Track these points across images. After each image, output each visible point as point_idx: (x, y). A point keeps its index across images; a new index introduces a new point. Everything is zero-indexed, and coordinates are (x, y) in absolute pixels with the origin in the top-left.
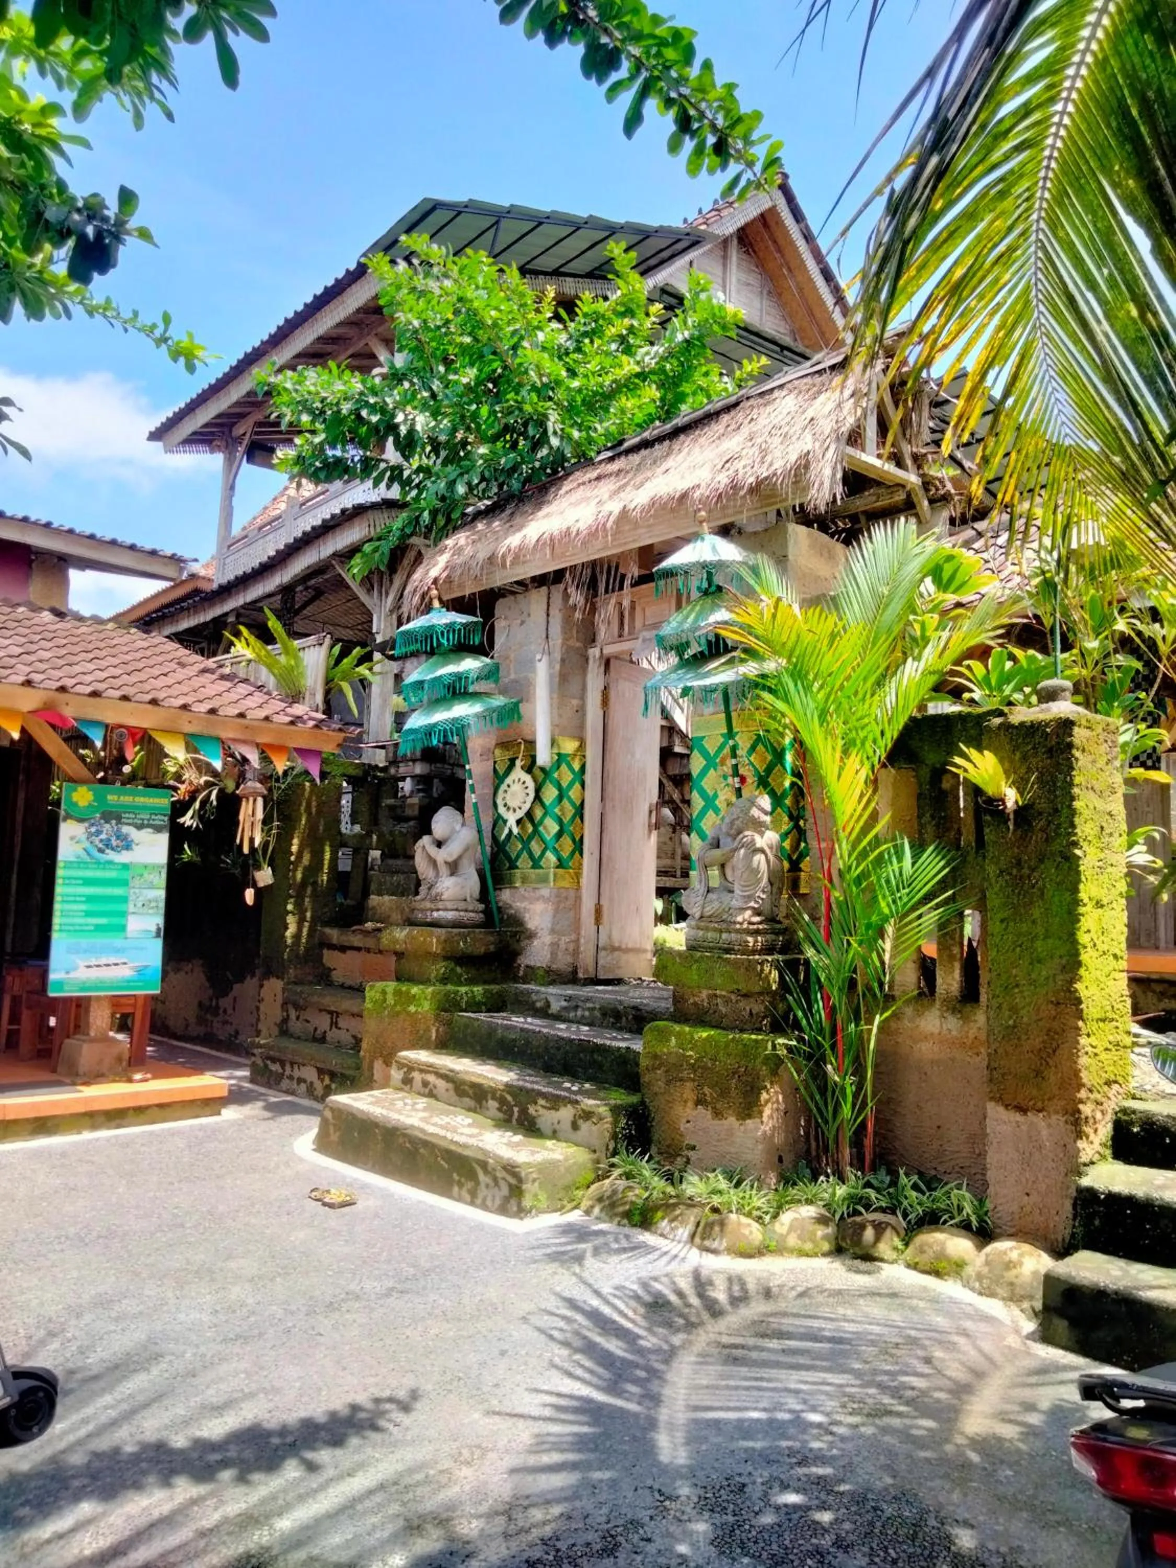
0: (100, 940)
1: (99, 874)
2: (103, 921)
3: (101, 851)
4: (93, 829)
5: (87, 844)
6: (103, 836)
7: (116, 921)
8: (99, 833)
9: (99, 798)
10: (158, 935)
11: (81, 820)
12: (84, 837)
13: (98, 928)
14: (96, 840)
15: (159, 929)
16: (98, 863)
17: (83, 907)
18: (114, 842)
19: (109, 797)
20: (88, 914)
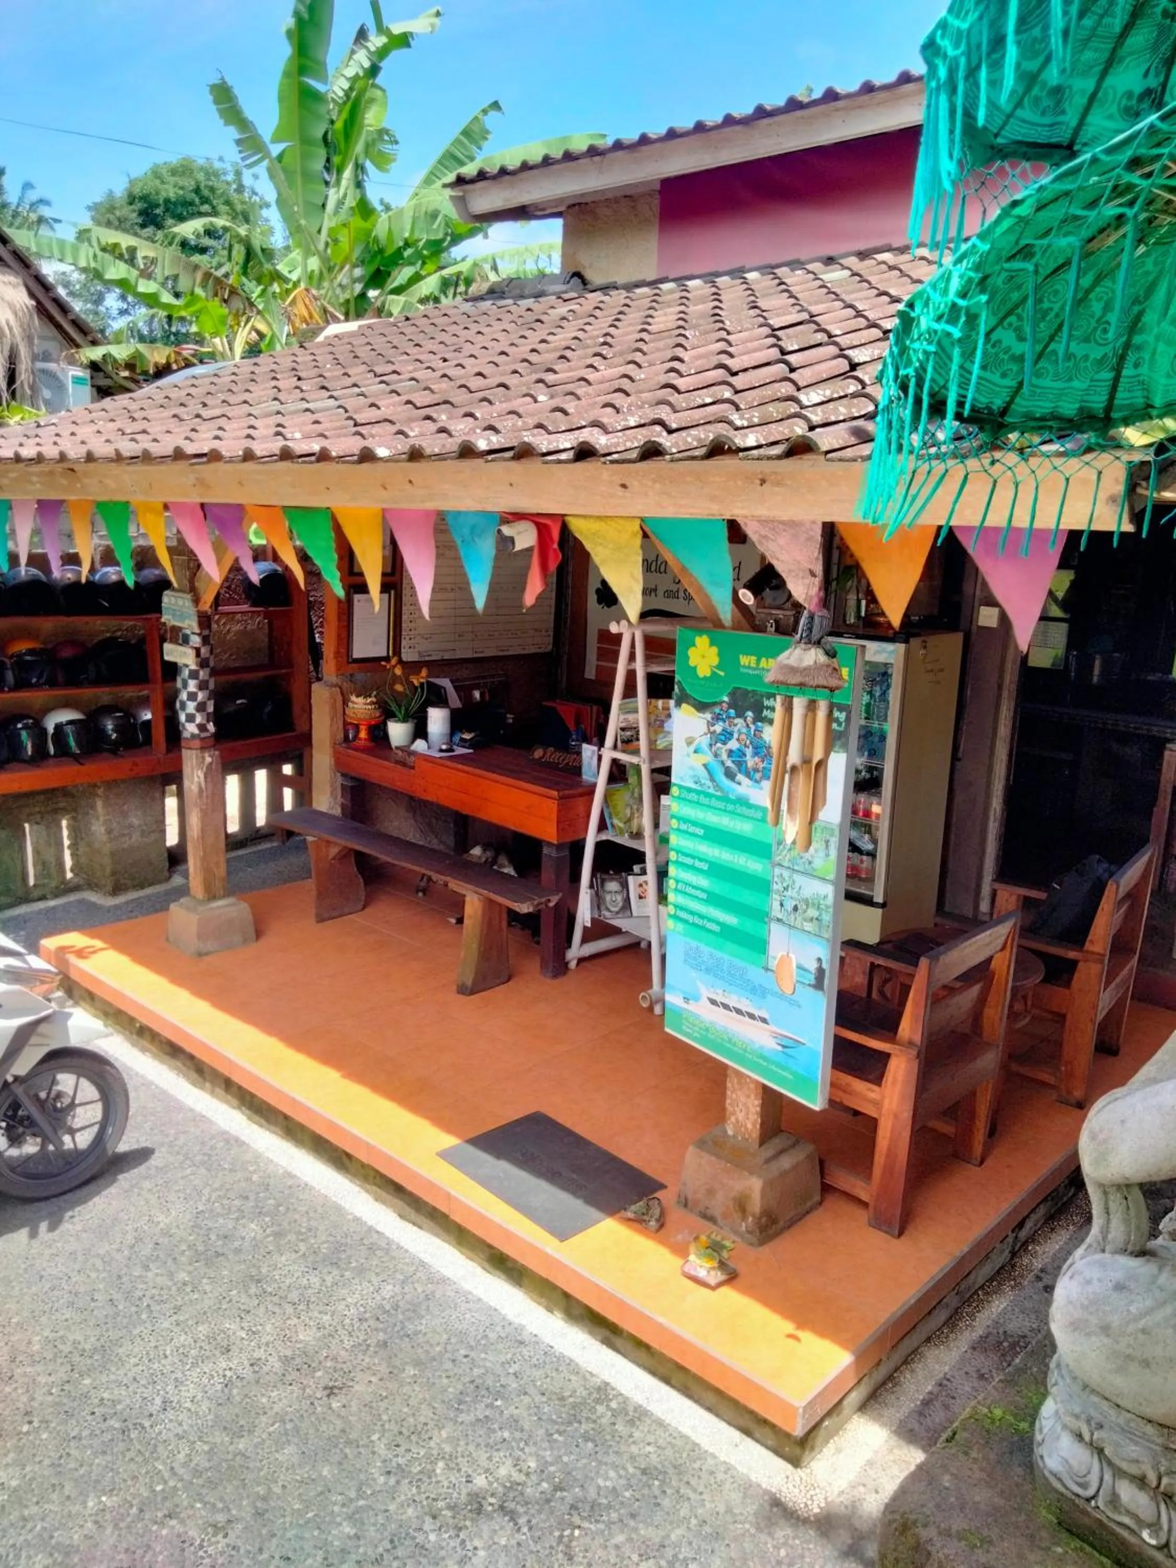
0: (729, 955)
1: (725, 822)
2: (731, 920)
3: (730, 775)
4: (718, 728)
5: (708, 758)
6: (733, 745)
7: (749, 926)
8: (727, 736)
9: (727, 660)
10: (819, 984)
11: (701, 707)
12: (705, 741)
13: (727, 933)
14: (723, 750)
15: (820, 972)
16: (725, 798)
17: (704, 882)
18: (751, 761)
19: (744, 660)
20: (712, 899)
